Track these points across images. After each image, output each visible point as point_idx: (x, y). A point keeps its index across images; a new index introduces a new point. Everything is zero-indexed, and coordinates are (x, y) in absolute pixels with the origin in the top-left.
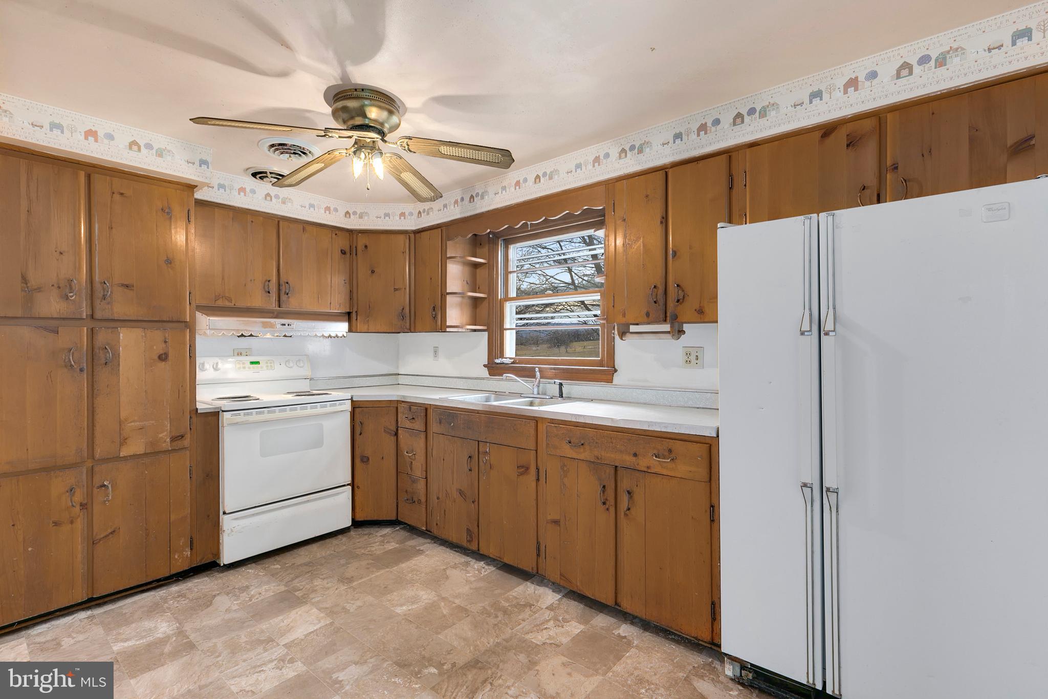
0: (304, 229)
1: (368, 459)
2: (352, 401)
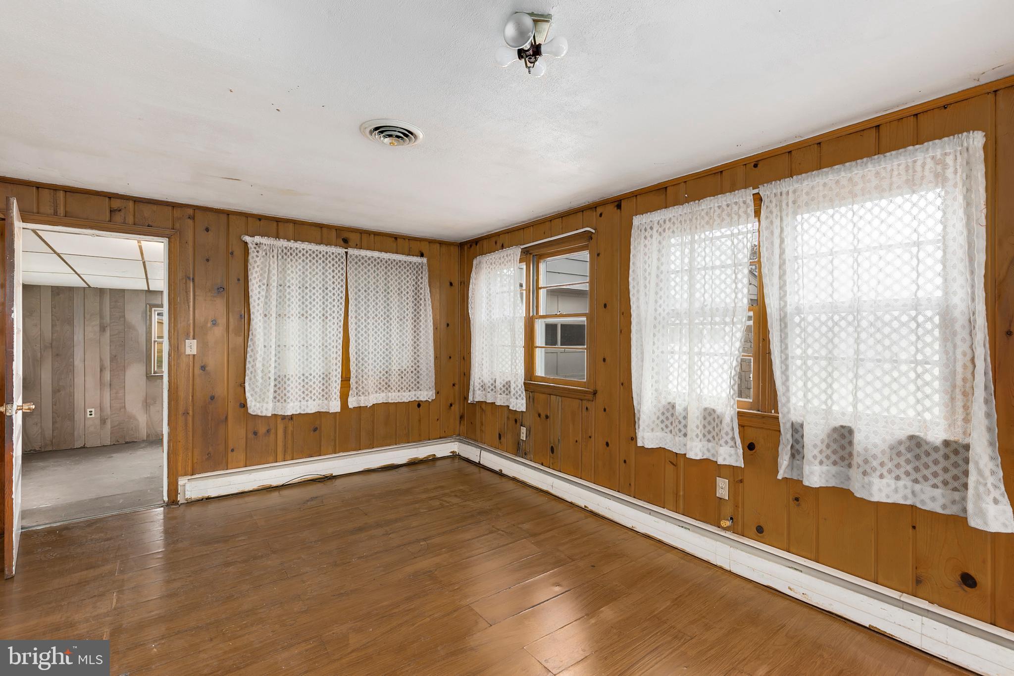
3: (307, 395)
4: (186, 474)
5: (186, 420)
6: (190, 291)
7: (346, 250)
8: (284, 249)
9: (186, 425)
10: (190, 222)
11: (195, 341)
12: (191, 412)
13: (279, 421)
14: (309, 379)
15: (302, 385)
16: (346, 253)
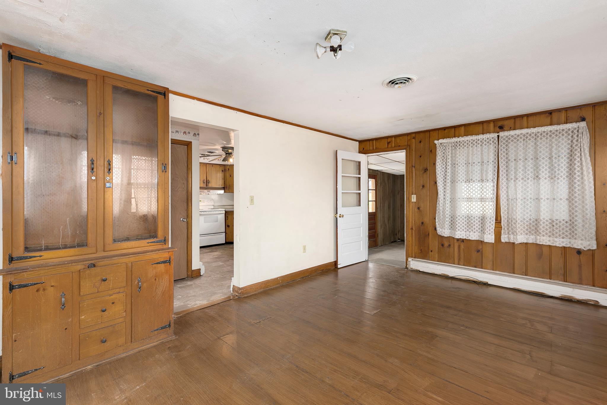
0: (212, 166)
1: (229, 226)
2: (225, 211)
3: (470, 228)
4: (412, 257)
5: (412, 232)
6: (413, 172)
7: (498, 134)
8: (456, 143)
9: (412, 234)
10: (414, 140)
11: (416, 195)
12: (414, 229)
13: (455, 241)
14: (471, 219)
15: (467, 222)
16: (498, 136)
